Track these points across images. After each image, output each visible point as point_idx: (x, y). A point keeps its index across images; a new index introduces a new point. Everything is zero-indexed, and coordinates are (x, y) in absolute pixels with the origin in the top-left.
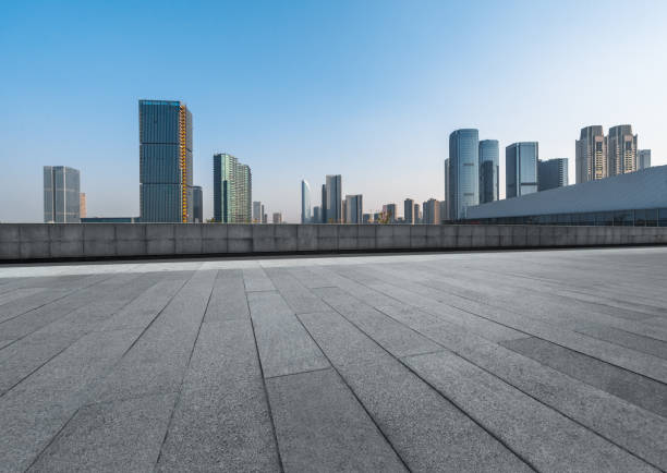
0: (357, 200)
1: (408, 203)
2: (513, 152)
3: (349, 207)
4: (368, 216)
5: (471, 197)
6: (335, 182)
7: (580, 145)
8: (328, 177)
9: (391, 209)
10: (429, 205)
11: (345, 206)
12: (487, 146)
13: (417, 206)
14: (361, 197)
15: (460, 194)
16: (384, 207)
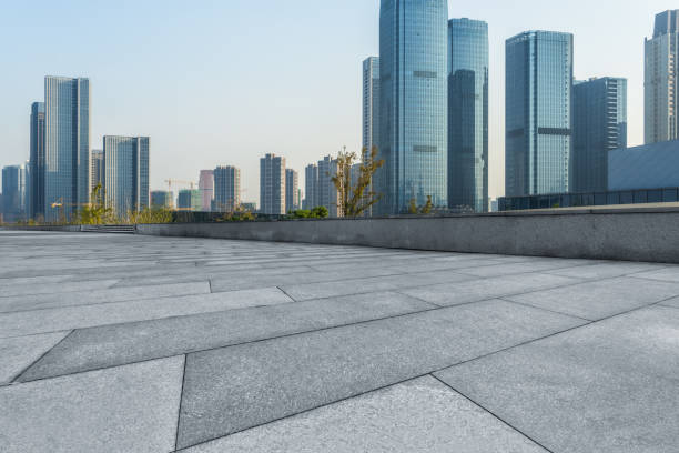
0: (135, 152)
1: (271, 166)
2: (522, 51)
3: (112, 170)
4: (160, 197)
5: (431, 156)
6: (73, 95)
7: (652, 50)
8: (49, 81)
9: (225, 178)
10: (322, 174)
11: (101, 165)
12: (463, 32)
13: (291, 175)
14: (146, 141)
15: (406, 149)
16: (204, 174)
